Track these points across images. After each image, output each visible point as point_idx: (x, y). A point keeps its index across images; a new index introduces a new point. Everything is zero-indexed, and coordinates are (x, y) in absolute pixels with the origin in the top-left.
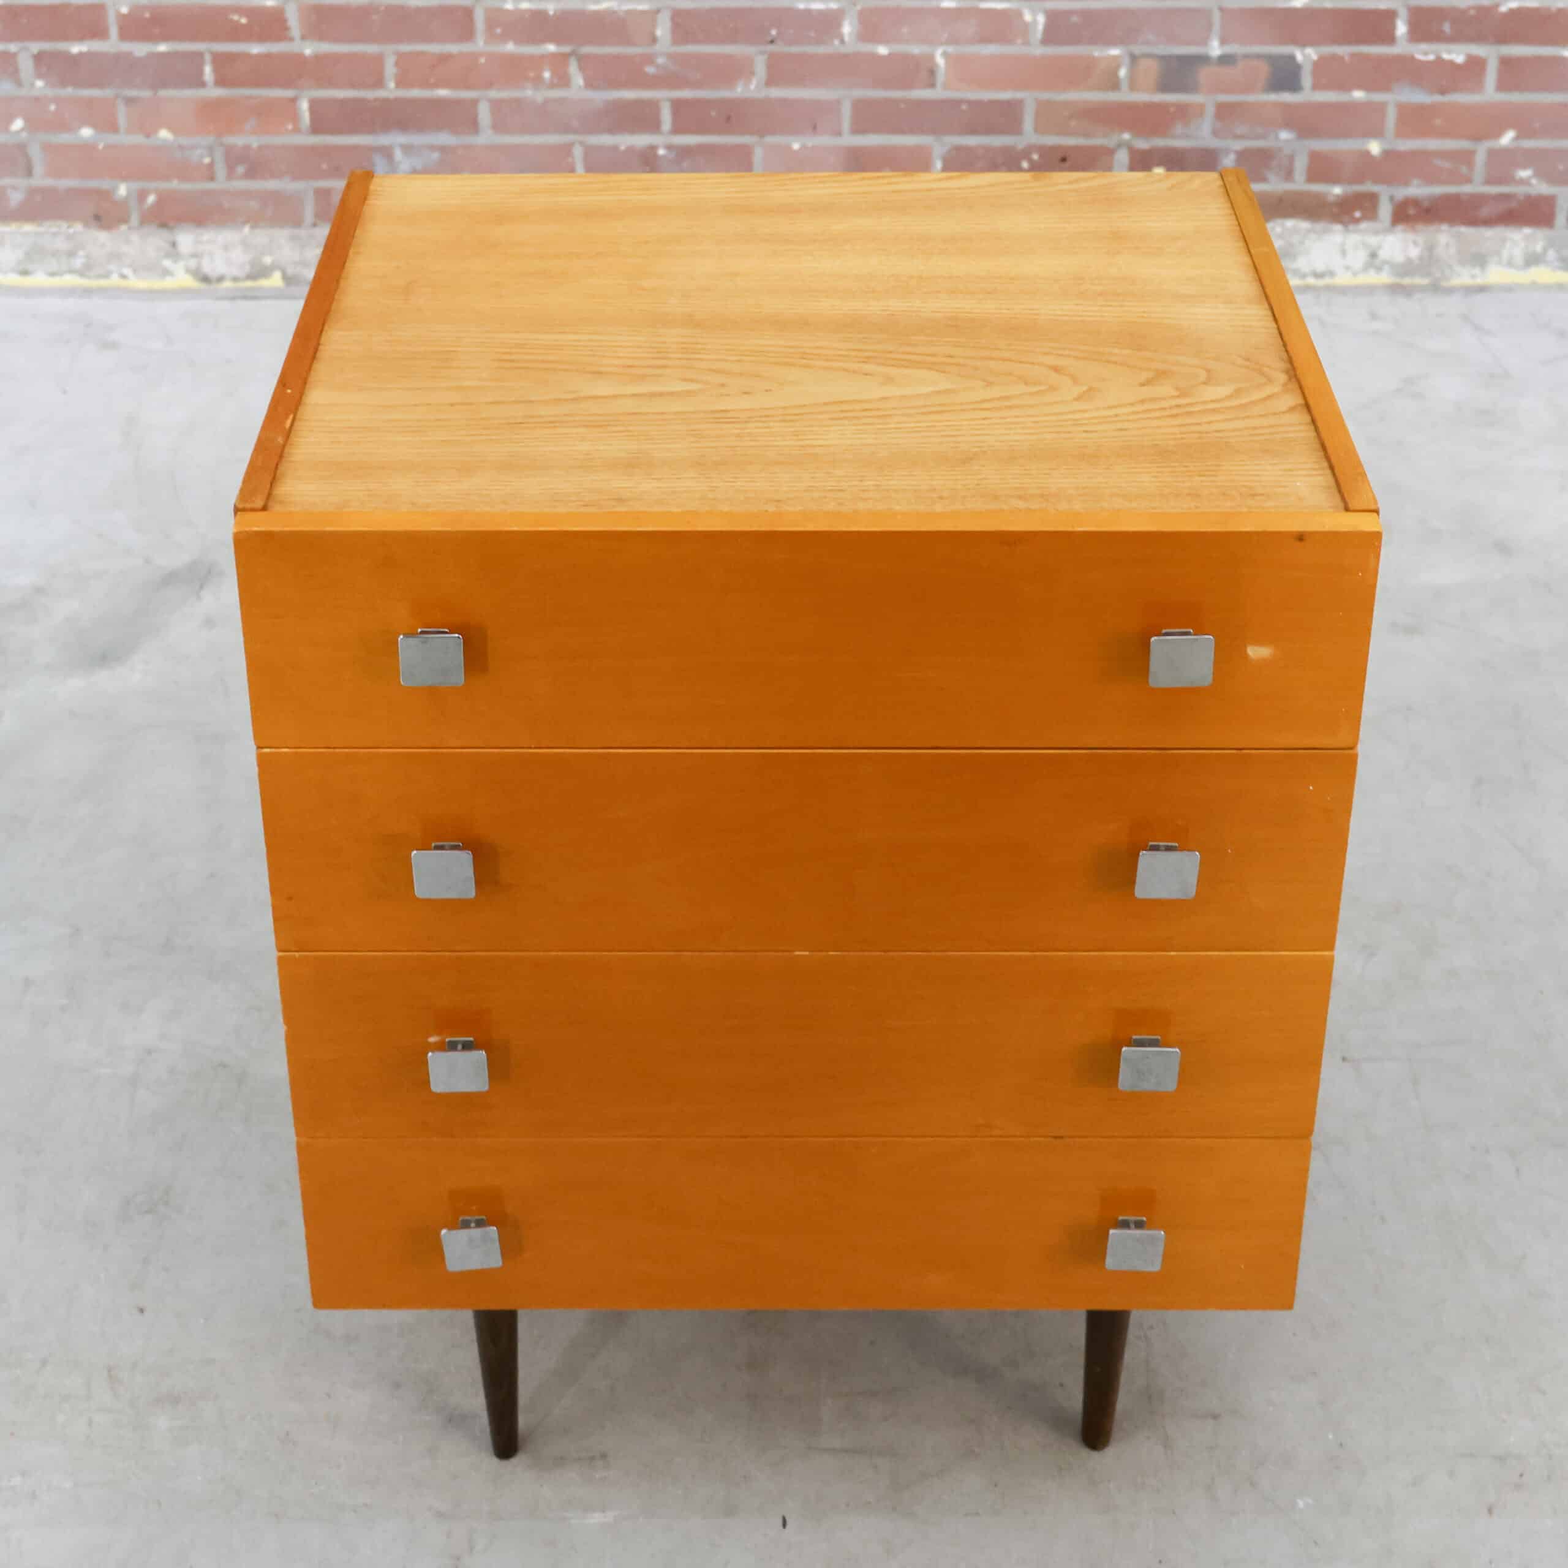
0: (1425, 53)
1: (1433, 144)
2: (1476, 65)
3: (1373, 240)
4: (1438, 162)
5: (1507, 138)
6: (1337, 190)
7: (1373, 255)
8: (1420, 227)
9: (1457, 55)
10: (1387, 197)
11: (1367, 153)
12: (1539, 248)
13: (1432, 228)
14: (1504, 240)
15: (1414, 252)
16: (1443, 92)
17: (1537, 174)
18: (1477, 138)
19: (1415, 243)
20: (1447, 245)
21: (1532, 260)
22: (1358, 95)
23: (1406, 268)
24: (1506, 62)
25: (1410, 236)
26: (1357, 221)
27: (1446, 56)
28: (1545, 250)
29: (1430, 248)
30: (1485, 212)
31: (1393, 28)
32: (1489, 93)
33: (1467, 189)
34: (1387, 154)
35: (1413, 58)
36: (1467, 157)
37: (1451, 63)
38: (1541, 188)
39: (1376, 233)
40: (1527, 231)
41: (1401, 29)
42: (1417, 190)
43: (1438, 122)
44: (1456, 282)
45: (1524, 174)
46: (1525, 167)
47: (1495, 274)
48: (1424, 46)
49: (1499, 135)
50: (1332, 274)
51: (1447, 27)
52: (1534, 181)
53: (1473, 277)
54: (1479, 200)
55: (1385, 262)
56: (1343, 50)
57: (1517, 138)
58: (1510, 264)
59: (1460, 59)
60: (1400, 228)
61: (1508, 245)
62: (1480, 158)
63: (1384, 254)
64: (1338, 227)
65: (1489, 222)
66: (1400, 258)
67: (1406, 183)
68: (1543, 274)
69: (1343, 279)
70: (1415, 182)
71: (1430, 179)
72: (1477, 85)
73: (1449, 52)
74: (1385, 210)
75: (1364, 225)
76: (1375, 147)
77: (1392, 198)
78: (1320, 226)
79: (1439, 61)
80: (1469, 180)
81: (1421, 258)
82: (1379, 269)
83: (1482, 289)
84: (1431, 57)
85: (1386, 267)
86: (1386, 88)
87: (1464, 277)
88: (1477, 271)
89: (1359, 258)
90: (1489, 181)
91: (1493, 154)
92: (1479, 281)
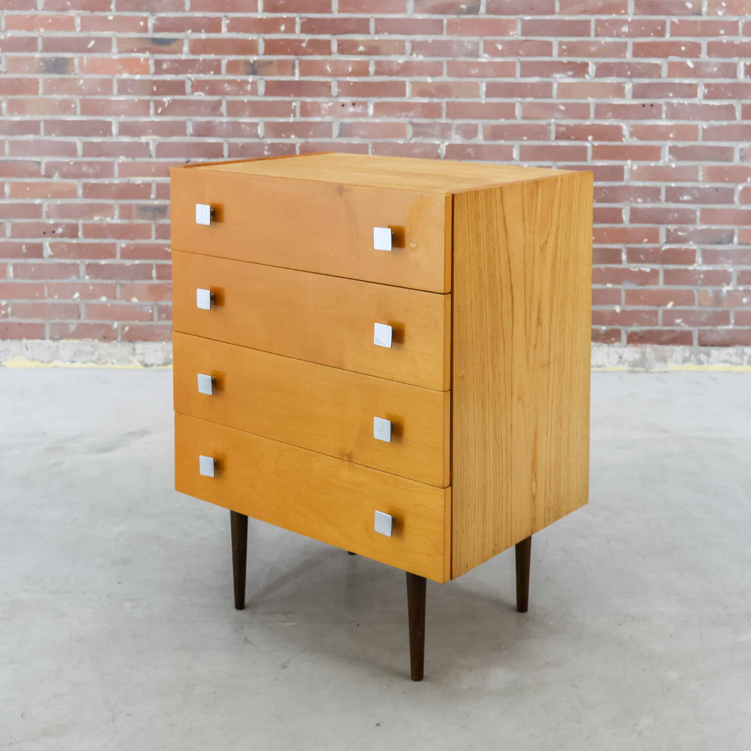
0: (634, 267)
1: (640, 308)
2: (654, 273)
3: (620, 350)
4: (643, 316)
5: (670, 305)
6: (604, 328)
7: (621, 357)
8: (639, 345)
9: (647, 268)
10: (625, 331)
11: (615, 312)
12: (687, 354)
13: (644, 345)
14: (673, 351)
15: (637, 356)
16: (643, 285)
17: (683, 322)
18: (659, 305)
19: (637, 352)
20: (650, 353)
21: (685, 360)
22: (609, 286)
23: (634, 364)
24: (667, 273)
25: (635, 349)
26: (613, 342)
27: (643, 269)
28: (690, 355)
29: (644, 354)
30: (664, 338)
31: (621, 257)
32: (661, 285)
33: (656, 328)
34: (623, 312)
35: (630, 270)
36: (655, 313)
37: (645, 272)
38: (686, 328)
39: (621, 347)
40: (682, 347)
41: (624, 257)
42: (636, 328)
43: (642, 298)
44: (654, 370)
45: (678, 321)
46: (679, 318)
47: (671, 366)
48: (633, 265)
49: (666, 304)
50: (604, 366)
51: (642, 257)
52: (683, 324)
53: (662, 367)
54: (661, 333)
55: (626, 361)
56: (602, 266)
57: (673, 305)
58: (676, 361)
59: (648, 270)
60: (631, 345)
61: (675, 353)
62: (660, 314)
63: (625, 357)
64: (605, 345)
65: (666, 343)
66: (631, 359)
67: (631, 325)
68: (691, 366)
69: (609, 368)
70: (635, 324)
71: (641, 323)
72: (657, 282)
73: (644, 267)
74: (624, 337)
75: (616, 344)
76: (618, 309)
77: (626, 332)
78: (598, 344)
79: (640, 272)
80: (656, 324)
81: (640, 358)
82: (624, 364)
83: (665, 372)
84: (637, 269)
85: (626, 363)
86: (620, 283)
87: (658, 367)
88: (663, 365)
89: (615, 358)
90: (665, 325)
91: (666, 312)
92: (664, 370)
